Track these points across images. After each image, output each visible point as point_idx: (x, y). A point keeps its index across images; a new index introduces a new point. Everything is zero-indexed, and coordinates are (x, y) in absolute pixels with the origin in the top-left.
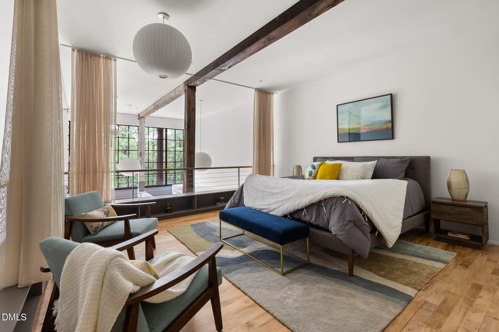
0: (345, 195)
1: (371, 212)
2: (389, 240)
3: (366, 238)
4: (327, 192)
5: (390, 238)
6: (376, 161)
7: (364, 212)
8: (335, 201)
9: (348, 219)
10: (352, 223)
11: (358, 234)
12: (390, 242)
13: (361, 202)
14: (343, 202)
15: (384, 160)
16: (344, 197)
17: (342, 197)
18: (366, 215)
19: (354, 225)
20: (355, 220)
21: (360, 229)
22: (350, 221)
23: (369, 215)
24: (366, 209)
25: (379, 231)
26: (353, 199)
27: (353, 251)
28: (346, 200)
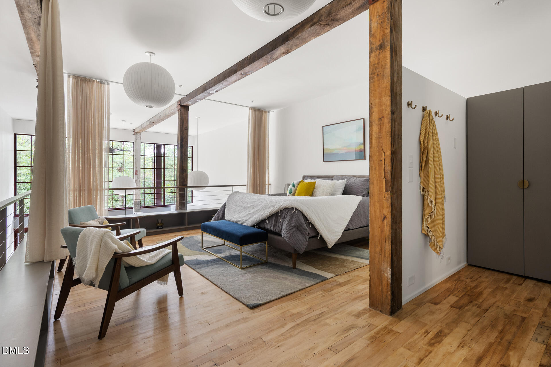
0: (294, 207)
1: (314, 220)
2: (328, 242)
3: (304, 239)
4: (282, 205)
5: (329, 240)
6: (346, 180)
7: (309, 220)
8: (287, 211)
9: (293, 224)
10: (295, 228)
11: (299, 235)
12: (329, 244)
13: (306, 212)
14: (292, 212)
15: (355, 178)
16: (294, 208)
17: (292, 208)
18: (311, 223)
19: (297, 229)
20: (298, 225)
21: (301, 232)
22: (294, 227)
23: (312, 222)
24: (309, 217)
25: (321, 236)
26: (300, 209)
27: (295, 250)
28: (294, 210)
